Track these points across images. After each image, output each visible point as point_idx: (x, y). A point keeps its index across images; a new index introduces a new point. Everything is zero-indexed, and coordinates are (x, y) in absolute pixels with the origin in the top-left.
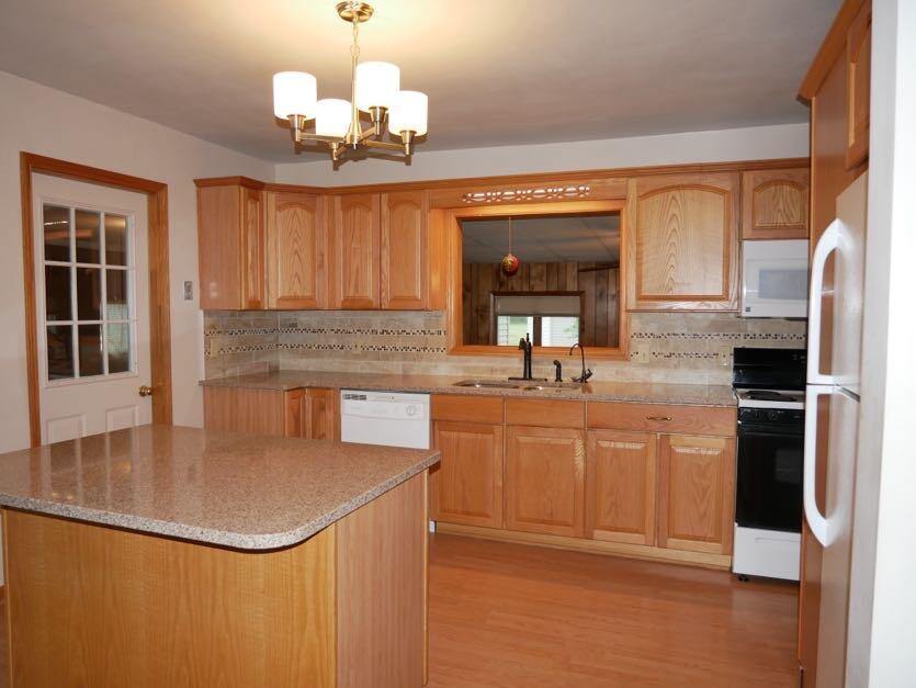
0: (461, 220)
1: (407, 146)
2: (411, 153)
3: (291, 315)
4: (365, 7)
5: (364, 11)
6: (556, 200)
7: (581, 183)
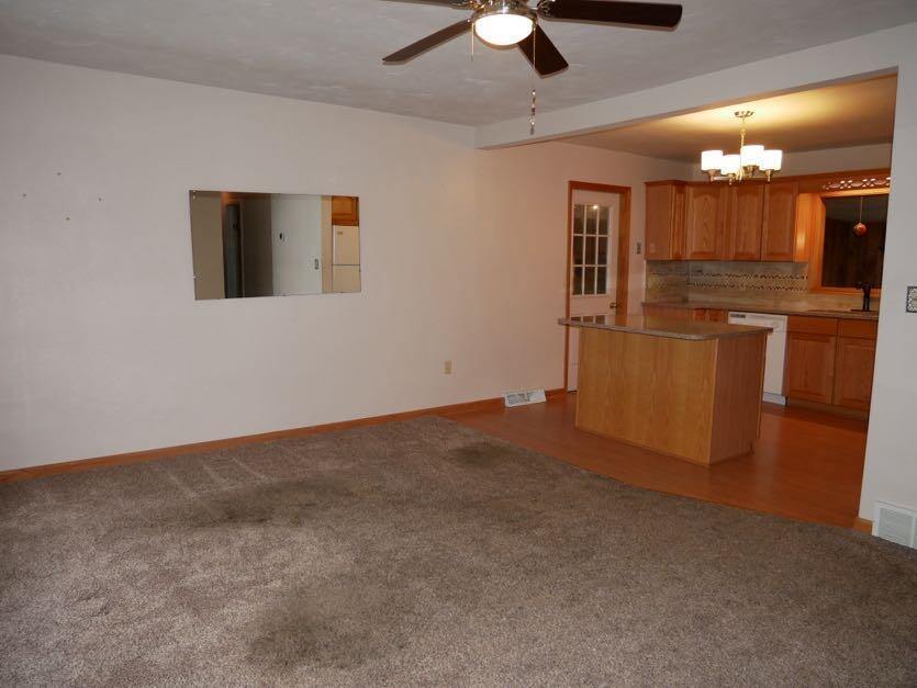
3: (699, 264)
5: (748, 114)
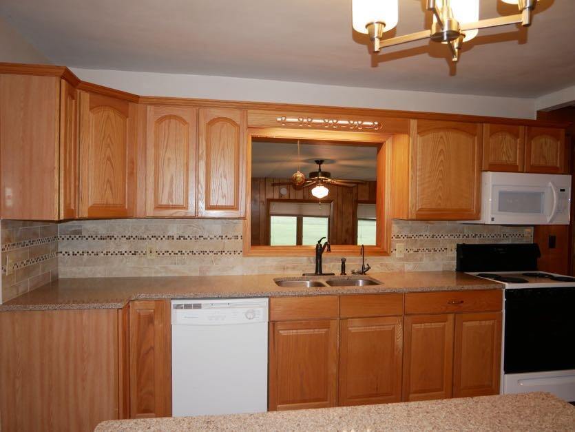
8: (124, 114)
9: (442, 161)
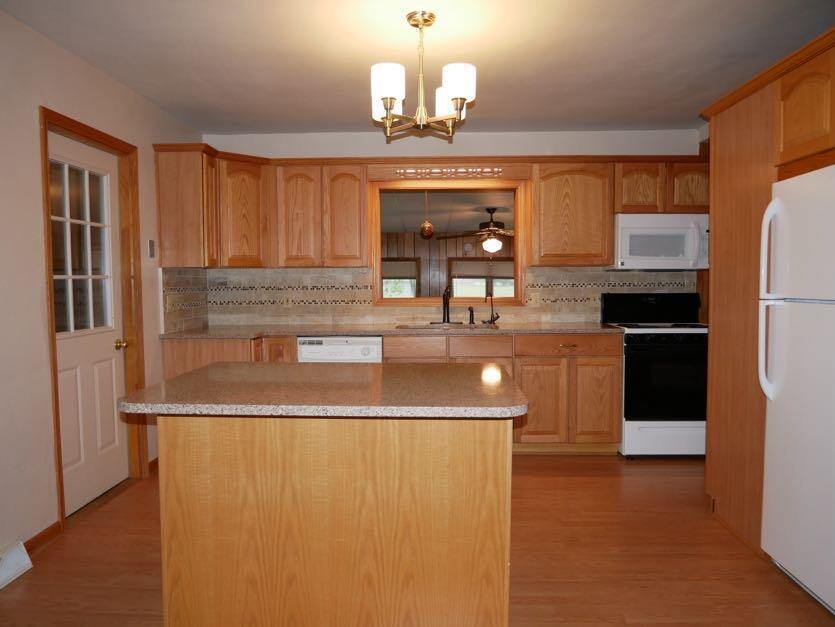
0: (382, 191)
1: (450, 129)
2: (453, 134)
4: (432, 16)
5: (428, 20)
6: (475, 178)
7: (497, 165)
8: (257, 176)
9: (567, 205)
